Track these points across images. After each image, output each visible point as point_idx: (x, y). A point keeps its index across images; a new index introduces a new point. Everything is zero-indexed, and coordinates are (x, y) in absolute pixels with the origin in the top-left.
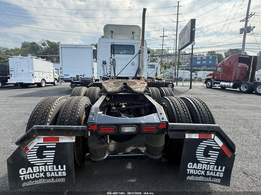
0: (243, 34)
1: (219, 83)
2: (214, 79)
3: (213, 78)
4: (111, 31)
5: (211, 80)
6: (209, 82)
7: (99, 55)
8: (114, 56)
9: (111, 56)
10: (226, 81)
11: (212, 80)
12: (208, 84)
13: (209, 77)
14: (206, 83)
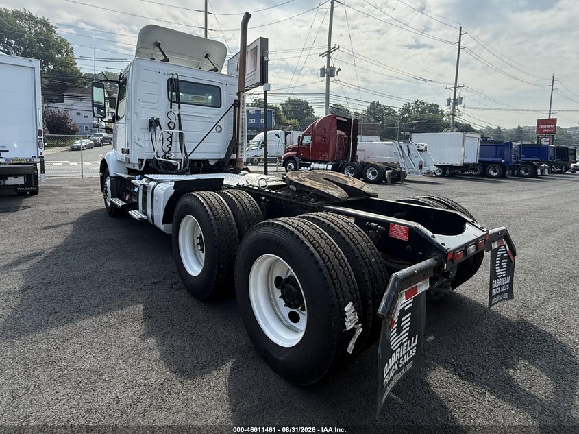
0: (325, 78)
1: (309, 166)
2: (300, 158)
3: (297, 155)
4: (155, 41)
5: (294, 159)
6: (290, 164)
7: (138, 102)
8: (179, 108)
9: (171, 108)
10: (320, 162)
11: (297, 158)
12: (290, 167)
13: (289, 153)
14: (285, 165)
